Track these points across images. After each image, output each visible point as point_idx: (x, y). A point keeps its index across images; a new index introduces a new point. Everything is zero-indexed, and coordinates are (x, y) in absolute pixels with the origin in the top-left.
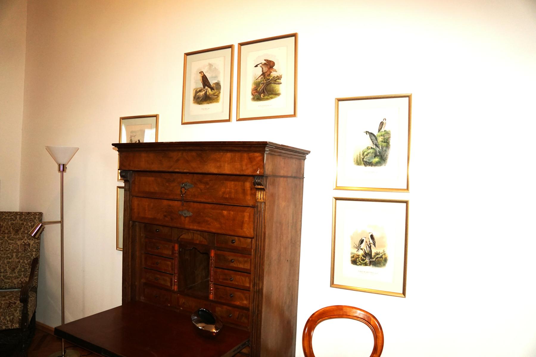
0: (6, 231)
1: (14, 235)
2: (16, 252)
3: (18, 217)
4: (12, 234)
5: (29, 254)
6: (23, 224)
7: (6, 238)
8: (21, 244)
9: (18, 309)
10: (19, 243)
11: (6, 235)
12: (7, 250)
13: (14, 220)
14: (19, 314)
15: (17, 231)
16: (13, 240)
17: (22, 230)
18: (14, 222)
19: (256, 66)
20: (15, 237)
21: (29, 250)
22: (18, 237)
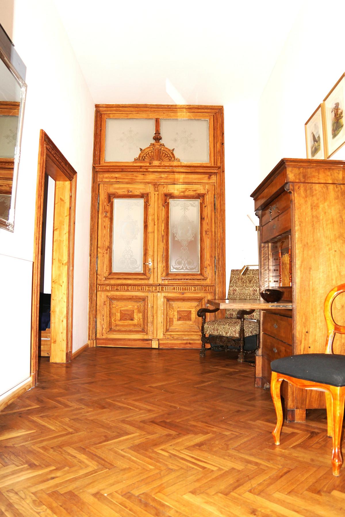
0: (245, 282)
1: (249, 284)
2: (249, 295)
3: (251, 272)
4: (248, 284)
5: (256, 297)
6: (254, 277)
7: (244, 286)
8: (252, 290)
9: (239, 325)
10: (251, 289)
11: (245, 284)
12: (244, 294)
13: (249, 274)
14: (238, 328)
15: (250, 282)
16: (248, 287)
17: (253, 281)
18: (249, 276)
19: (332, 112)
20: (249, 285)
21: (256, 294)
22: (251, 285)
